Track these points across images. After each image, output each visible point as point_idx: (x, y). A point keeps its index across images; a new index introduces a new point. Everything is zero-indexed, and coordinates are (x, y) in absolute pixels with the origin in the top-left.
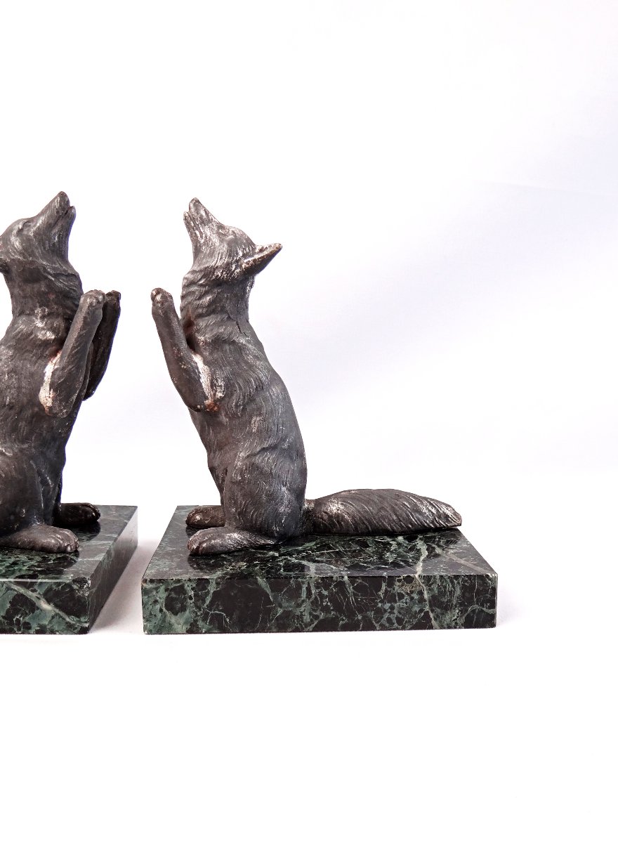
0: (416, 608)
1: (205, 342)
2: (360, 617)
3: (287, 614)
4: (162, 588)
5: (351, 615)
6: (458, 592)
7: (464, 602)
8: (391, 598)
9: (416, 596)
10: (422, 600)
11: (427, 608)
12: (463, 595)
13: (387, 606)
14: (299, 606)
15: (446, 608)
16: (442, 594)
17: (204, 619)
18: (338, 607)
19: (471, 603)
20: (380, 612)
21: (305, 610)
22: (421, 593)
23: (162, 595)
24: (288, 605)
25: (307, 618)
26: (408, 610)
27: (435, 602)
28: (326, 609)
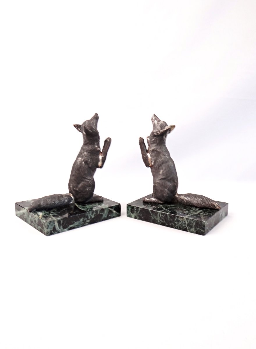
0: (184, 225)
1: (151, 151)
2: (170, 224)
3: (154, 219)
4: (130, 207)
5: (168, 223)
6: (194, 224)
7: (196, 227)
8: (178, 221)
9: (184, 222)
10: (185, 224)
11: (187, 226)
12: (196, 225)
13: (177, 223)
14: (157, 218)
15: (191, 227)
16: (190, 223)
17: (138, 216)
18: (166, 220)
19: (198, 227)
20: (175, 224)
21: (158, 219)
22: (185, 222)
23: (130, 208)
24: (155, 217)
25: (159, 221)
26: (182, 225)
27: (188, 225)
28: (163, 220)
